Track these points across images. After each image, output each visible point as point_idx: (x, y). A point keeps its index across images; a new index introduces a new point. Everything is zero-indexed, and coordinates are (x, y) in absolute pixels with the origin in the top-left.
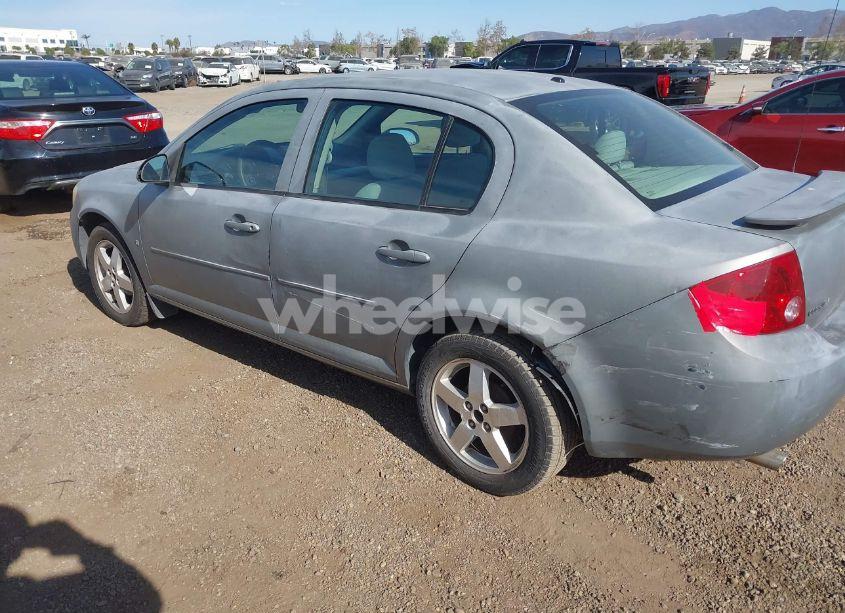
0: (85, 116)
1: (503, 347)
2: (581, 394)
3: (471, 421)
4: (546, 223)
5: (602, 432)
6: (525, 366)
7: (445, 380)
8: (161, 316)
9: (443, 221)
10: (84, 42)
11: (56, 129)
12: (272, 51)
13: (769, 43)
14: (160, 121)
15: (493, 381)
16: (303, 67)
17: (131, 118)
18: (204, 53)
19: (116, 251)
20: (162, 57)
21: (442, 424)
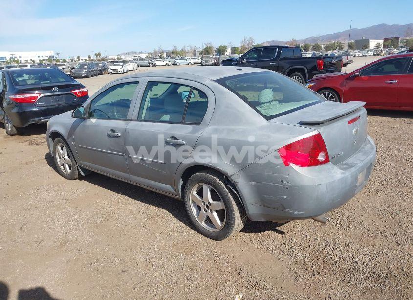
0: (54, 91)
1: (214, 177)
2: (243, 194)
3: (205, 209)
4: (227, 127)
5: (253, 210)
6: (223, 184)
7: (195, 193)
8: (83, 174)
9: (190, 128)
10: (57, 56)
11: (42, 97)
12: (143, 56)
13: (383, 41)
14: (87, 92)
15: (212, 192)
16: (158, 63)
17: (74, 91)
18: (112, 59)
19: (64, 148)
20: (93, 61)
21: (194, 212)
